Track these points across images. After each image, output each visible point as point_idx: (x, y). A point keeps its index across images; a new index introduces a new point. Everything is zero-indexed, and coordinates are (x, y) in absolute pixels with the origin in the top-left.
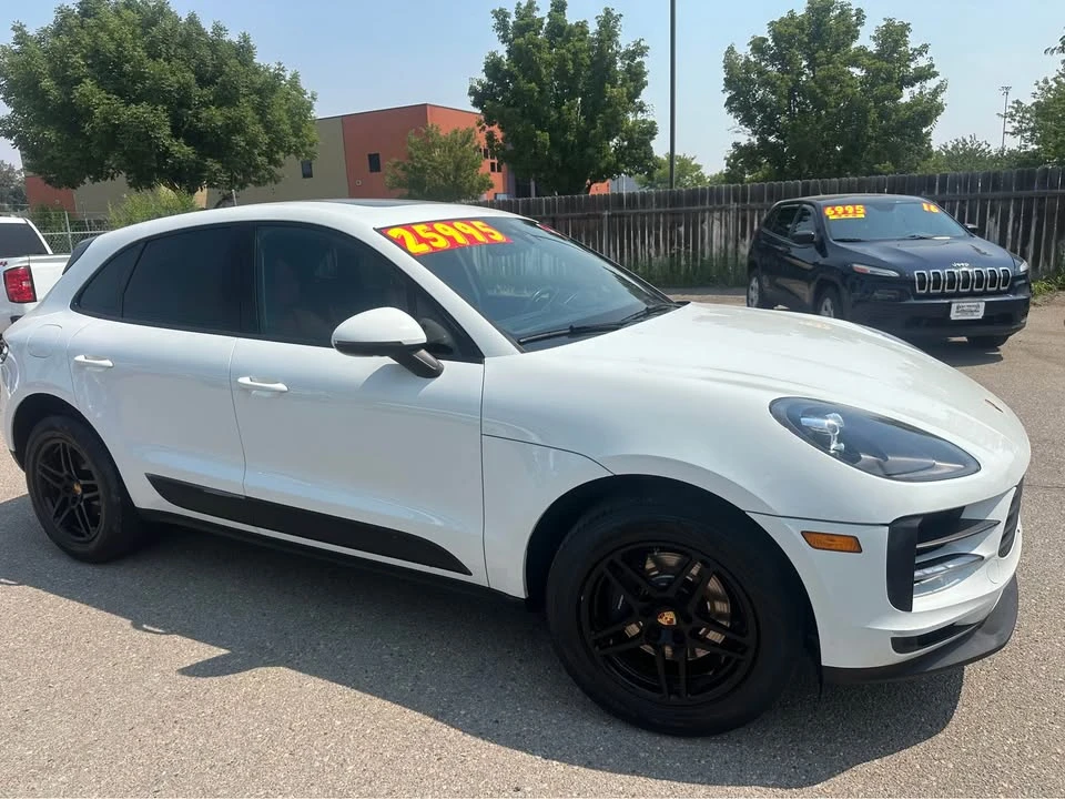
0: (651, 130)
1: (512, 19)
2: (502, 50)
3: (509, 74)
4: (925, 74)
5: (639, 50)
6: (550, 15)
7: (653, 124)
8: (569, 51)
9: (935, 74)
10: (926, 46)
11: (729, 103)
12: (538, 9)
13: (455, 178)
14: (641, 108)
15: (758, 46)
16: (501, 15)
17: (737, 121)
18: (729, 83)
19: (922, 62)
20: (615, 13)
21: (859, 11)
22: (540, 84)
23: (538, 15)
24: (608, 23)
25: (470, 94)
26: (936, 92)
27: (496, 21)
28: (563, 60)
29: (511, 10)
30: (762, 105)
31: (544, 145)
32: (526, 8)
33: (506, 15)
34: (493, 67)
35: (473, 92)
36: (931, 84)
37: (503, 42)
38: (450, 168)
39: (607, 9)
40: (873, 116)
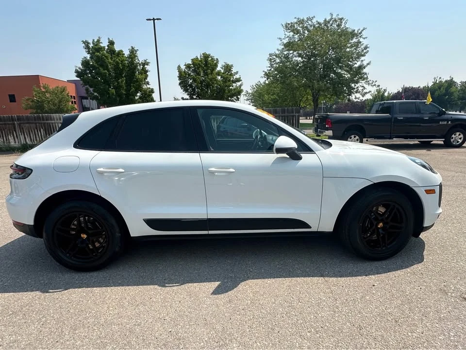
0: (152, 91)
1: (91, 45)
2: (88, 56)
3: (93, 66)
4: (238, 80)
5: (146, 63)
6: (108, 46)
7: (152, 89)
8: (119, 60)
9: (241, 80)
10: (237, 72)
11: (180, 84)
12: (102, 43)
13: (59, 106)
14: (148, 83)
15: (188, 66)
16: (86, 43)
17: (182, 90)
18: (180, 77)
19: (237, 76)
20: (135, 49)
21: (217, 59)
22: (108, 71)
23: (102, 45)
24: (133, 52)
25: (75, 72)
26: (240, 86)
27: (84, 45)
28: (117, 63)
29: (91, 41)
30: (191, 86)
31: (113, 94)
32: (96, 42)
33: (88, 43)
34: (85, 63)
35: (77, 72)
36: (238, 84)
37: (88, 54)
38: (56, 102)
39: (132, 47)
40: (227, 91)
